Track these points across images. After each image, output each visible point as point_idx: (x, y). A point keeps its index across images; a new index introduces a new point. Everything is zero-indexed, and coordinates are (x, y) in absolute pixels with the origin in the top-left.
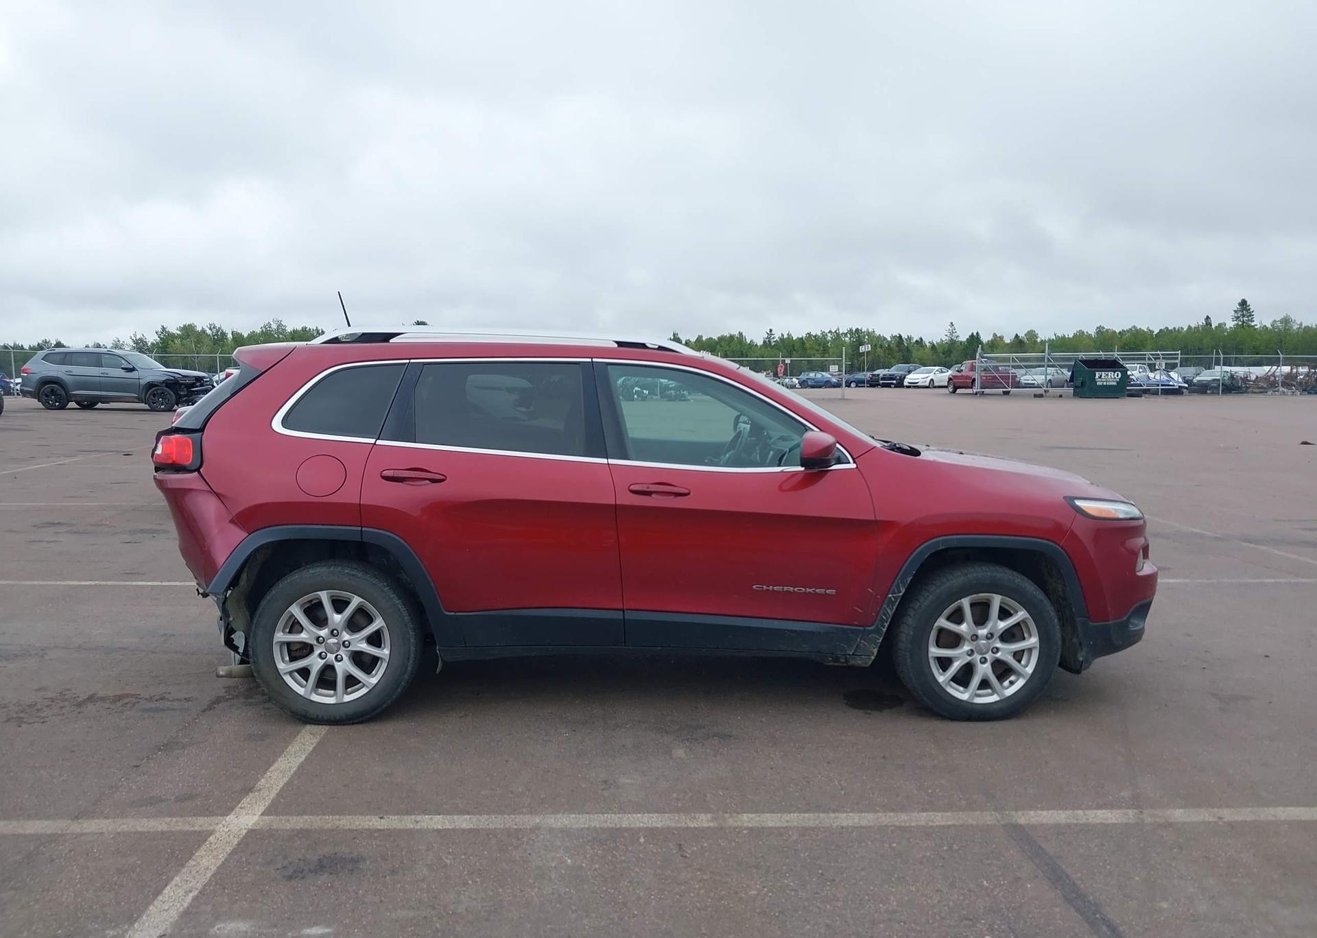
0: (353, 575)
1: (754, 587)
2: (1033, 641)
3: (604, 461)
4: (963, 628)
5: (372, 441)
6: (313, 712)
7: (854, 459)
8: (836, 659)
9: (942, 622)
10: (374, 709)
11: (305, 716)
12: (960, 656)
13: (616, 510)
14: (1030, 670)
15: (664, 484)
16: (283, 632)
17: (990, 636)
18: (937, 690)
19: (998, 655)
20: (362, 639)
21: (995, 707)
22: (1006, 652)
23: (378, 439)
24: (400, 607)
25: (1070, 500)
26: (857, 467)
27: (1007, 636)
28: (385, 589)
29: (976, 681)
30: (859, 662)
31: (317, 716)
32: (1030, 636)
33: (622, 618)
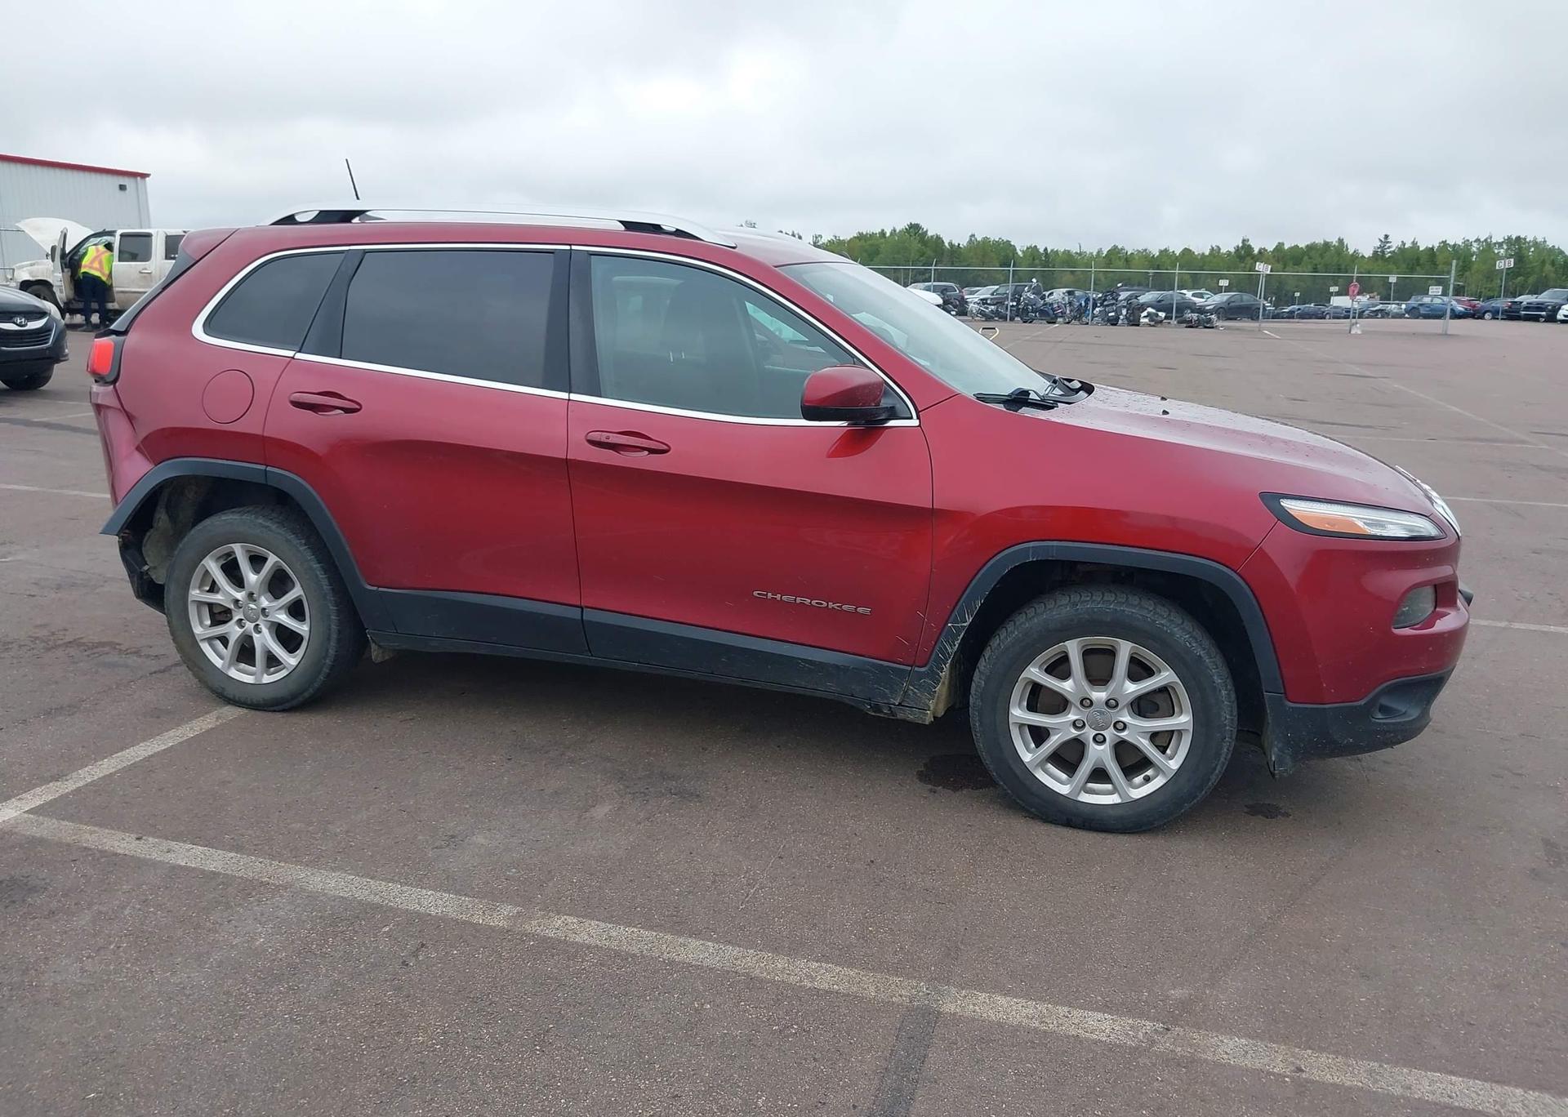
0: (267, 527)
1: (755, 593)
2: (1183, 720)
3: (564, 395)
4: (1067, 686)
5: (290, 353)
6: (230, 691)
7: (918, 412)
8: (877, 708)
9: (1034, 672)
10: (294, 696)
11: (224, 694)
12: (1061, 728)
13: (568, 467)
14: (1174, 765)
15: (636, 437)
16: (200, 588)
17: (1112, 704)
18: (1018, 772)
19: (1124, 734)
20: (280, 609)
21: (1111, 812)
22: (1138, 731)
23: (300, 352)
24: (318, 573)
25: (1271, 499)
26: (920, 426)
27: (1144, 706)
28: (302, 548)
29: (1085, 769)
30: (910, 716)
31: (234, 696)
32: (1181, 713)
33: (580, 618)
